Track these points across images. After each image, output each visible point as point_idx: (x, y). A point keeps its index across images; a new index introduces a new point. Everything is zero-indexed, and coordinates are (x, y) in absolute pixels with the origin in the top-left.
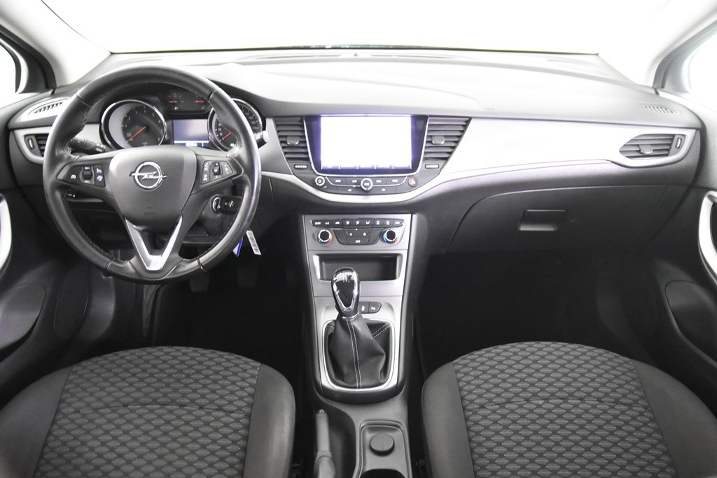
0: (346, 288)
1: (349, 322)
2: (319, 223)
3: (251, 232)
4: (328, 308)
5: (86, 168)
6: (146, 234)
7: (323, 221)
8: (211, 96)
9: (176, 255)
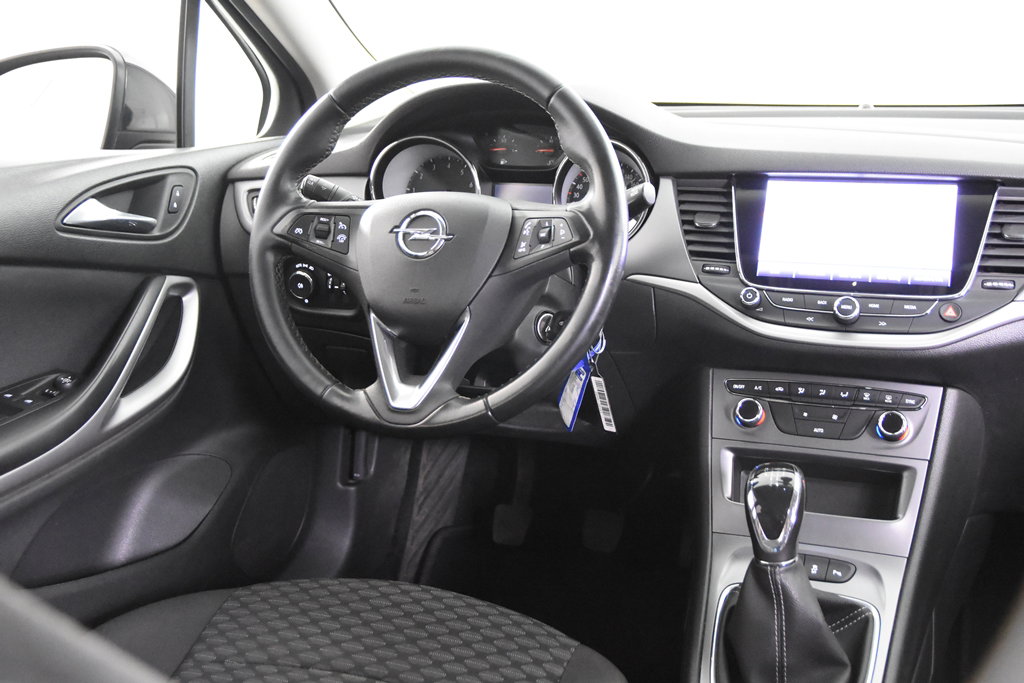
0: (774, 501)
1: (774, 574)
2: (742, 387)
3: (601, 380)
4: (737, 556)
5: (322, 219)
6: (403, 345)
7: (750, 384)
8: (552, 99)
9: (448, 386)
